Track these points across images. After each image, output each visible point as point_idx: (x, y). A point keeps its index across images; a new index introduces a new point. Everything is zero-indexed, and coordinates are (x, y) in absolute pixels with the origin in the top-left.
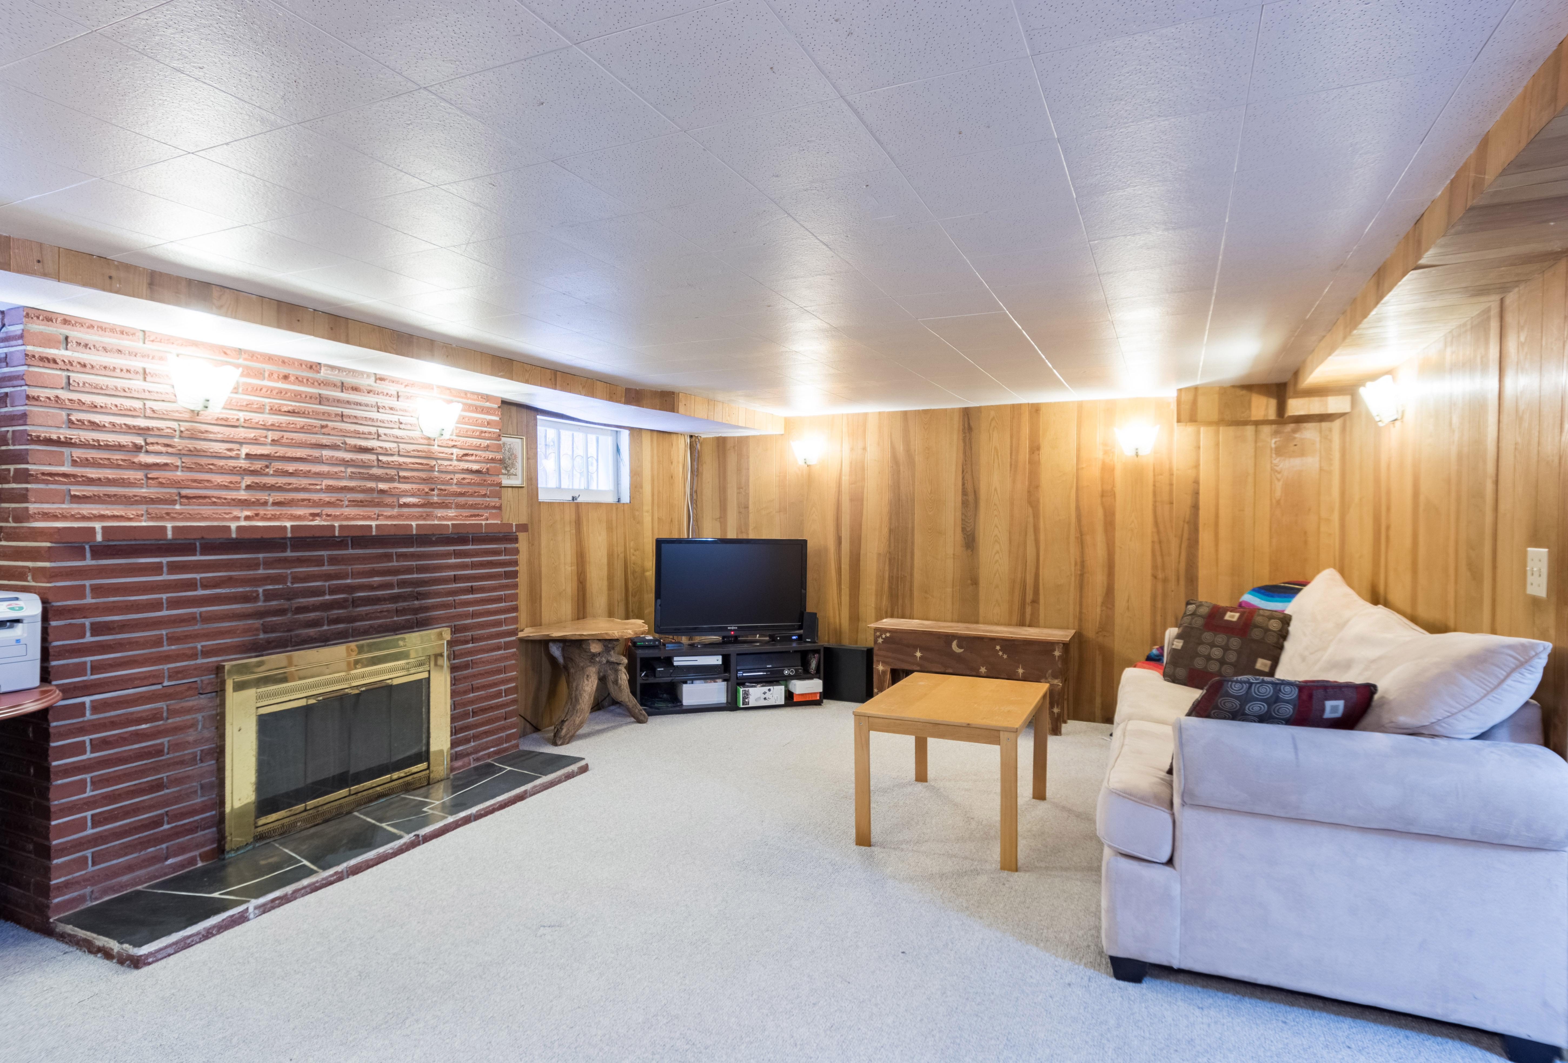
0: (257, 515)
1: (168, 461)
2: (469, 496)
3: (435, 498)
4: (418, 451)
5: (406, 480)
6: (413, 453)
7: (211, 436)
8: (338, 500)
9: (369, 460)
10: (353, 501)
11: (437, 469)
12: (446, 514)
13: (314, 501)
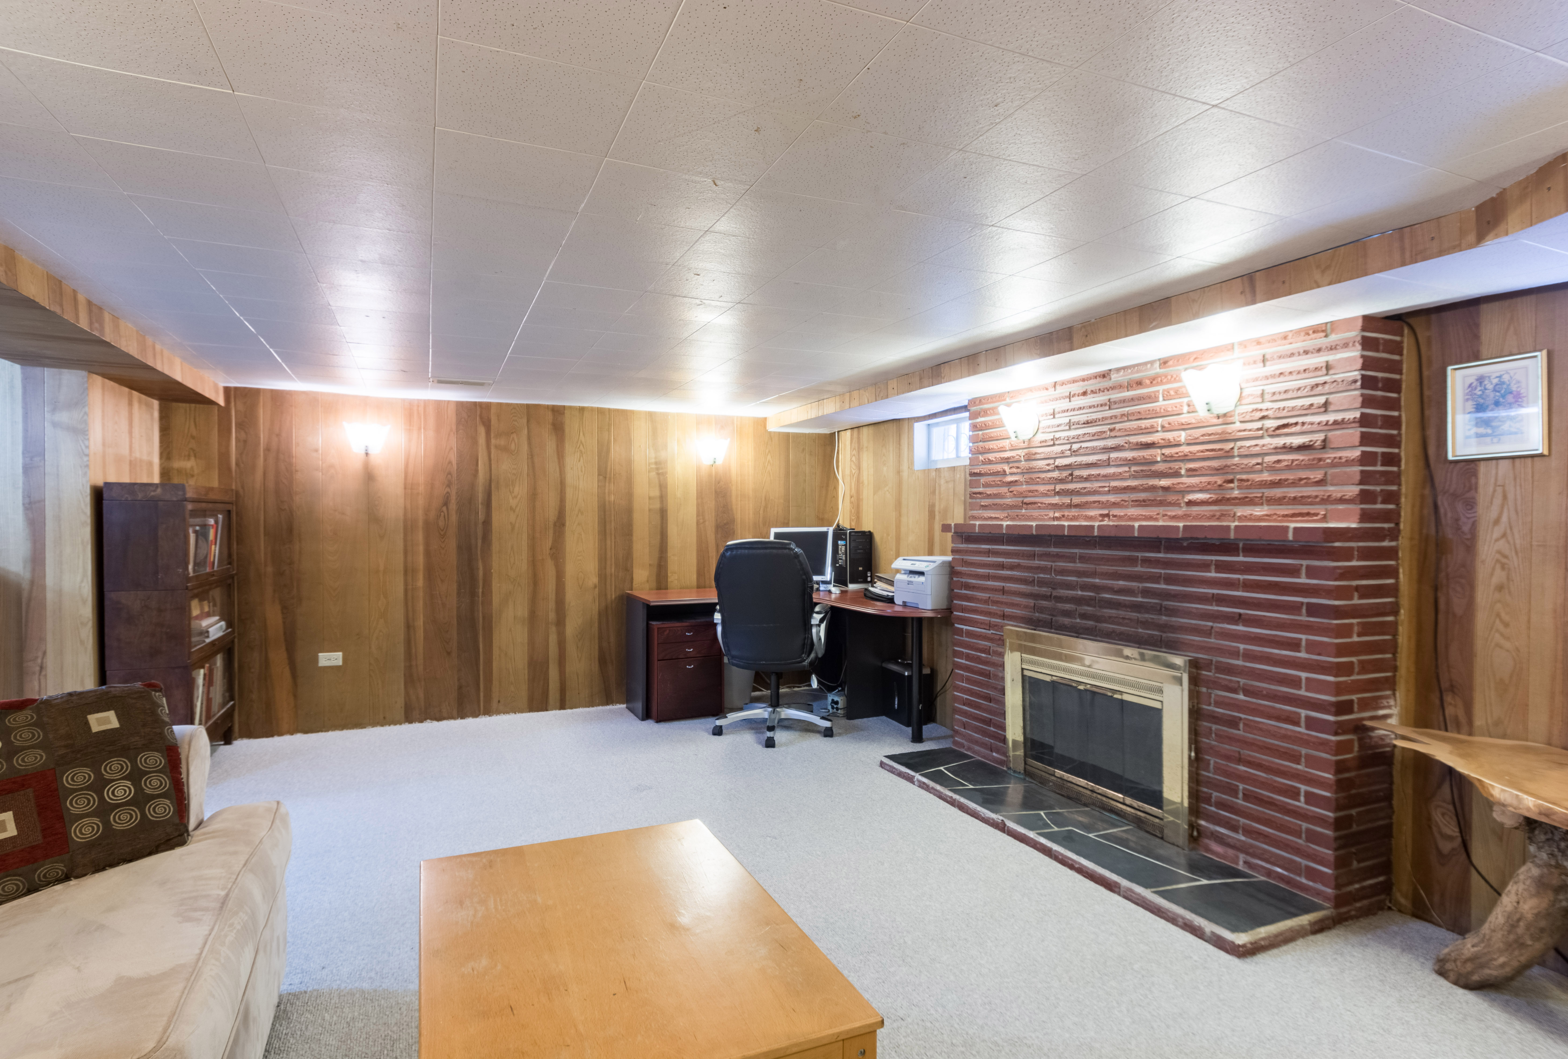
0: (1063, 516)
1: (1017, 479)
2: (1288, 486)
3: (1236, 492)
4: (1210, 435)
5: (1195, 473)
6: (1202, 439)
7: (1038, 456)
8: (1122, 500)
9: (1151, 455)
10: (1136, 501)
11: (1236, 454)
12: (1249, 512)
13: (1103, 503)
